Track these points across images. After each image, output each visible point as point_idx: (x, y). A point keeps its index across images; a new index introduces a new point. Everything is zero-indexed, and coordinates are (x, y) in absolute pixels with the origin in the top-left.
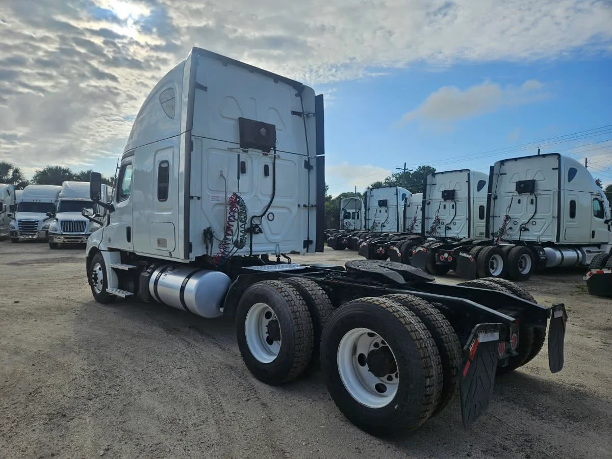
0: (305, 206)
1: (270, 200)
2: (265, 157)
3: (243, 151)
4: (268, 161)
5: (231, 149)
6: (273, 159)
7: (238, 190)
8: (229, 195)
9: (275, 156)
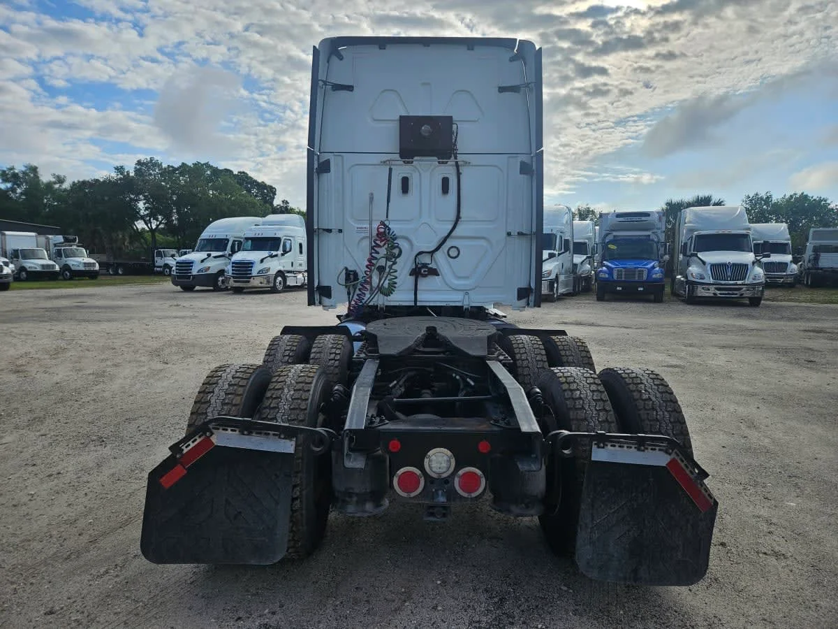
0: (520, 234)
1: (450, 227)
2: (443, 167)
3: (404, 162)
4: (448, 170)
5: (384, 162)
6: (455, 168)
7: (387, 217)
8: (375, 225)
9: (457, 163)
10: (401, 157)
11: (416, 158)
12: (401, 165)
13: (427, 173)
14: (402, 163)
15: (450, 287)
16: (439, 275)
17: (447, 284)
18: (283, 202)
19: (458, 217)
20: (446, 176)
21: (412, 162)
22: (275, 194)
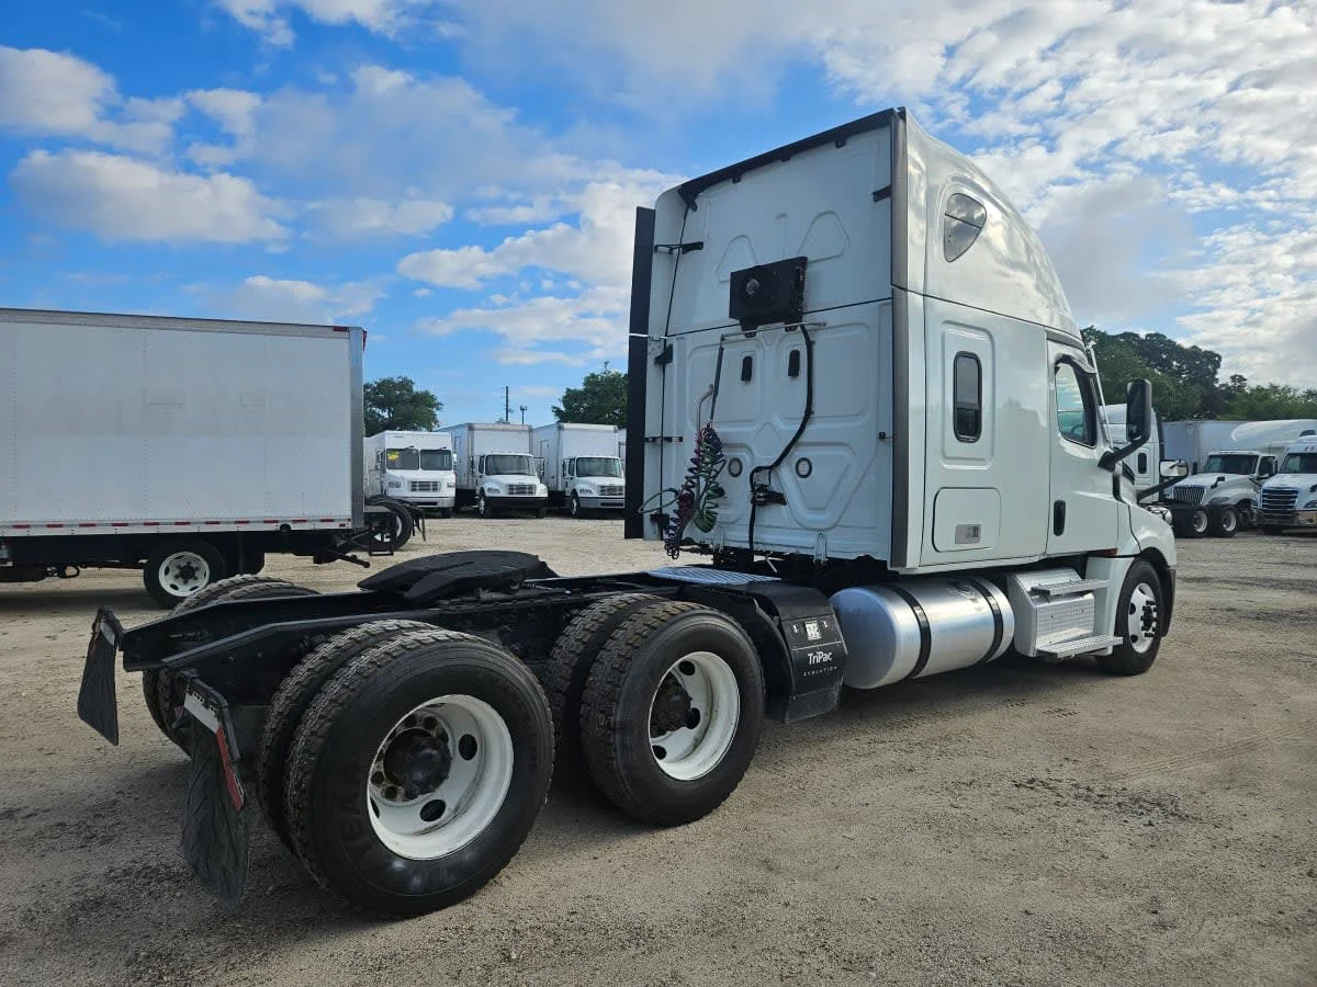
10: (744, 329)
11: (760, 328)
12: (743, 340)
13: (773, 346)
14: (743, 337)
15: (800, 524)
16: (785, 504)
17: (796, 520)
18: (1233, 378)
19: (809, 412)
20: (796, 348)
21: (755, 334)
22: (1219, 366)
